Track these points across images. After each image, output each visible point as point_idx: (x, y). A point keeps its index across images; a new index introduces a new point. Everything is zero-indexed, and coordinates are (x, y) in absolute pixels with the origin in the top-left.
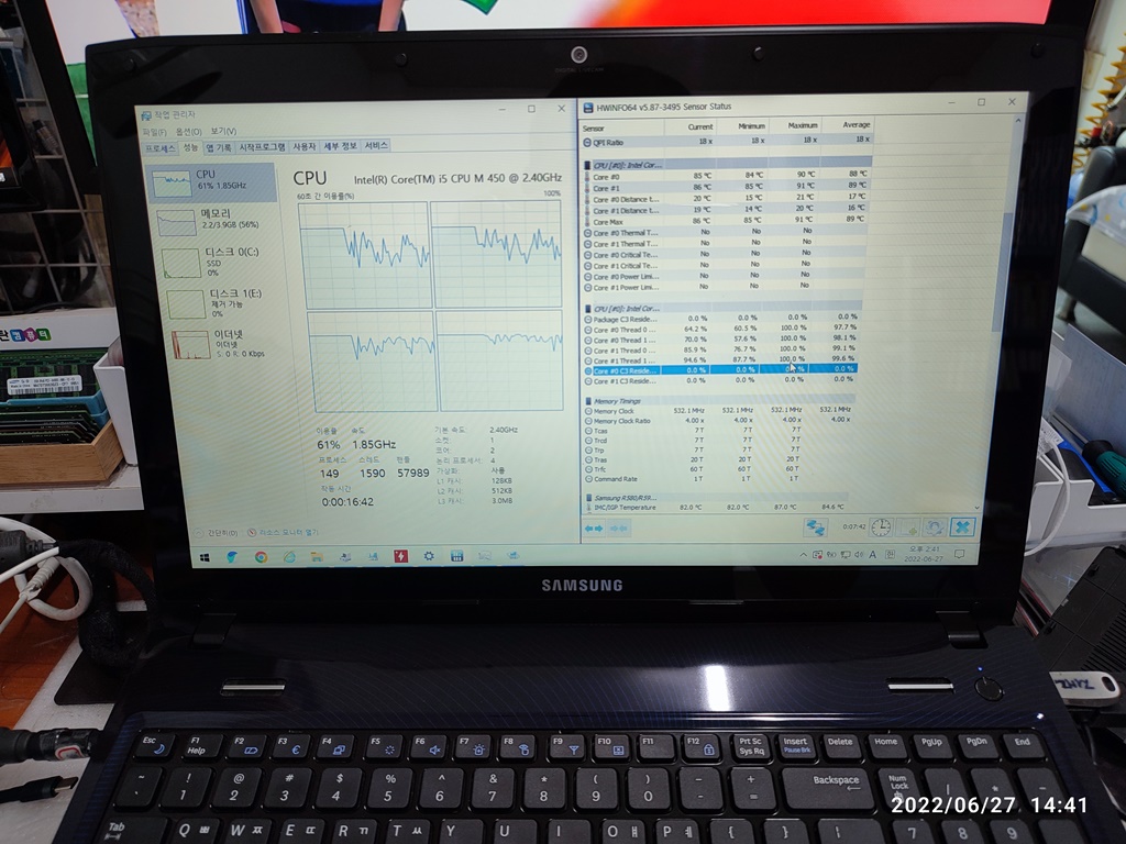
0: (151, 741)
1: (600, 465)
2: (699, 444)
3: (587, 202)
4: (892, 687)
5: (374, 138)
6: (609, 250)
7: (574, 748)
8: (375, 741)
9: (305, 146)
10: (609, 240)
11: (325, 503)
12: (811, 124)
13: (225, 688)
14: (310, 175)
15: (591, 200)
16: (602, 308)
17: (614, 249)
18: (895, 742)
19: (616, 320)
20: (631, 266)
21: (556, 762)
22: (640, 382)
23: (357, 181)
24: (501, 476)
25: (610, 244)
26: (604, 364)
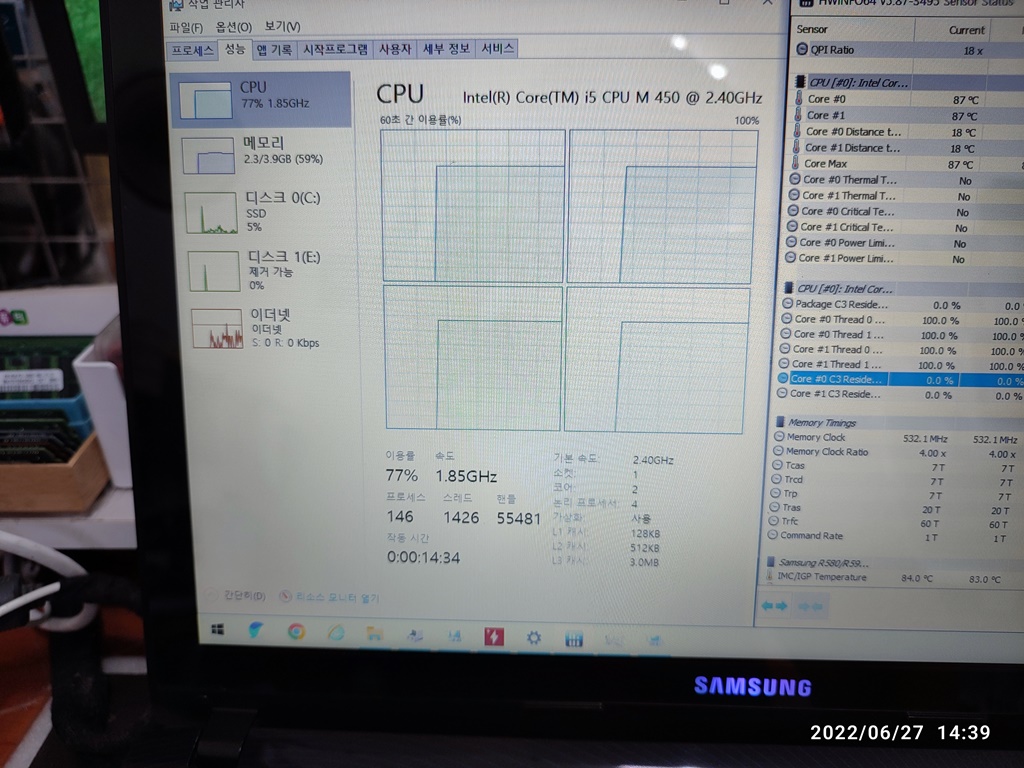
1: (790, 514)
2: (936, 488)
3: (797, 134)
5: (494, 38)
6: (825, 203)
9: (395, 49)
10: (826, 189)
11: (391, 557)
14: (400, 90)
15: (803, 130)
16: (809, 288)
17: (833, 203)
19: (828, 305)
20: (855, 227)
22: (858, 395)
23: (466, 98)
24: (646, 527)
25: (826, 195)
26: (806, 369)
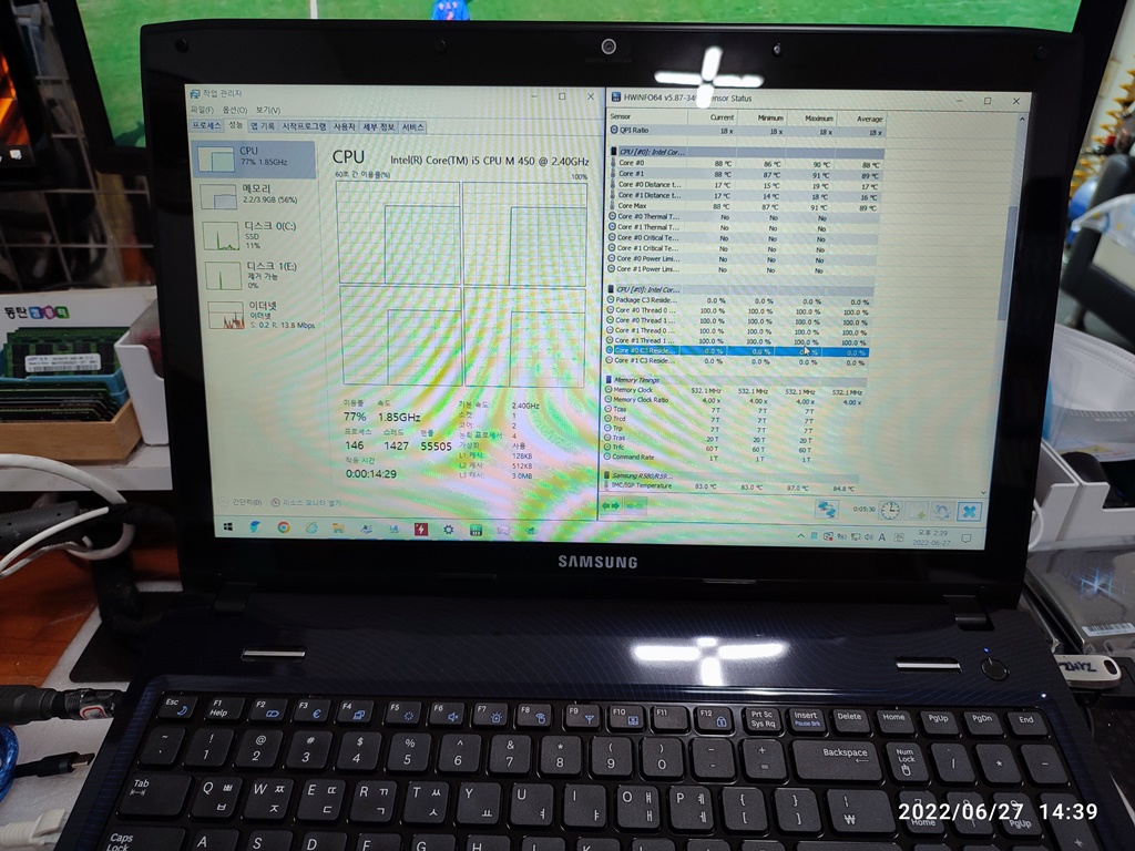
0: (174, 703)
2: (715, 424)
3: (613, 186)
4: (900, 665)
5: (410, 120)
6: (633, 232)
7: (590, 718)
8: (395, 707)
9: (345, 127)
10: (633, 223)
11: (349, 474)
12: (827, 116)
13: (247, 653)
14: (349, 155)
15: (617, 184)
16: (624, 289)
17: (638, 232)
18: (902, 717)
19: (638, 300)
20: (653, 248)
21: (572, 731)
22: (660, 361)
23: (393, 160)
24: (522, 451)
25: (633, 227)
26: (625, 343)
